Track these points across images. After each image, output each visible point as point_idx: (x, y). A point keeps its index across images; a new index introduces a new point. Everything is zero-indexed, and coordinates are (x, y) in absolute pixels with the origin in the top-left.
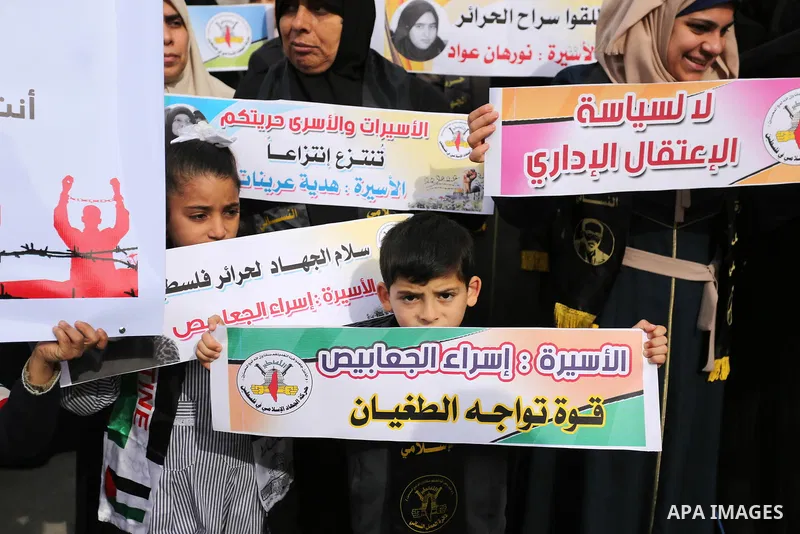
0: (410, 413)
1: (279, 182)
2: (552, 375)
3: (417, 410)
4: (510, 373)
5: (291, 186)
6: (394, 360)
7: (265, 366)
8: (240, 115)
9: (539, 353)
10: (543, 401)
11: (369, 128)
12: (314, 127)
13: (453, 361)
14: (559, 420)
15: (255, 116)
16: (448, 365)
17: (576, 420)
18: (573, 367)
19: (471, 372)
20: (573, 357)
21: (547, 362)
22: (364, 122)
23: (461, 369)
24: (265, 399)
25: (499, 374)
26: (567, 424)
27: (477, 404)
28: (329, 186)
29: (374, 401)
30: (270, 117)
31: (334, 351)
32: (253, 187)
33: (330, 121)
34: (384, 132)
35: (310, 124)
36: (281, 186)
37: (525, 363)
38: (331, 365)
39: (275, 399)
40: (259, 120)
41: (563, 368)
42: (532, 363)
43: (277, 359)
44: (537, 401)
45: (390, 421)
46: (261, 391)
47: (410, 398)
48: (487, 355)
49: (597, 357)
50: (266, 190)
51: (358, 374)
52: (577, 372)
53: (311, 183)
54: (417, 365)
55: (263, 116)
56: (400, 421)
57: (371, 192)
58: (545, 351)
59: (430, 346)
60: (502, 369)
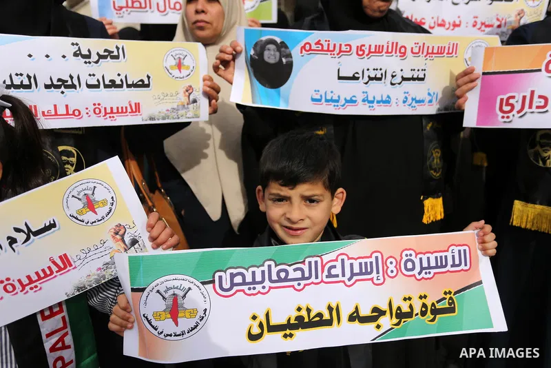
0: (300, 323)
1: (345, 99)
2: (414, 275)
3: (306, 320)
4: (381, 278)
5: (355, 101)
6: (283, 275)
7: (166, 292)
8: (316, 44)
9: (402, 258)
10: (410, 299)
11: (417, 51)
12: (375, 52)
13: (333, 272)
14: (423, 314)
15: (329, 45)
16: (329, 276)
17: (436, 312)
18: (429, 267)
19: (350, 279)
20: (428, 258)
21: (410, 265)
22: (414, 46)
23: (341, 278)
24: (167, 325)
25: (372, 279)
26: (429, 316)
27: (357, 308)
28: (384, 99)
29: (267, 315)
30: (341, 45)
31: (229, 271)
32: (325, 103)
33: (388, 46)
34: (428, 53)
35: (373, 50)
36: (347, 101)
37: (392, 267)
38: (226, 285)
39: (177, 324)
40: (331, 48)
41: (422, 269)
42: (398, 267)
43: (177, 283)
44: (405, 299)
45: (283, 333)
46: (163, 318)
47: (299, 309)
48: (361, 264)
49: (446, 257)
50: (334, 106)
51: (252, 291)
52: (433, 271)
53: (371, 98)
54: (303, 278)
55: (335, 45)
56: (293, 332)
57: (414, 102)
58: (407, 255)
59: (313, 260)
60: (374, 275)
